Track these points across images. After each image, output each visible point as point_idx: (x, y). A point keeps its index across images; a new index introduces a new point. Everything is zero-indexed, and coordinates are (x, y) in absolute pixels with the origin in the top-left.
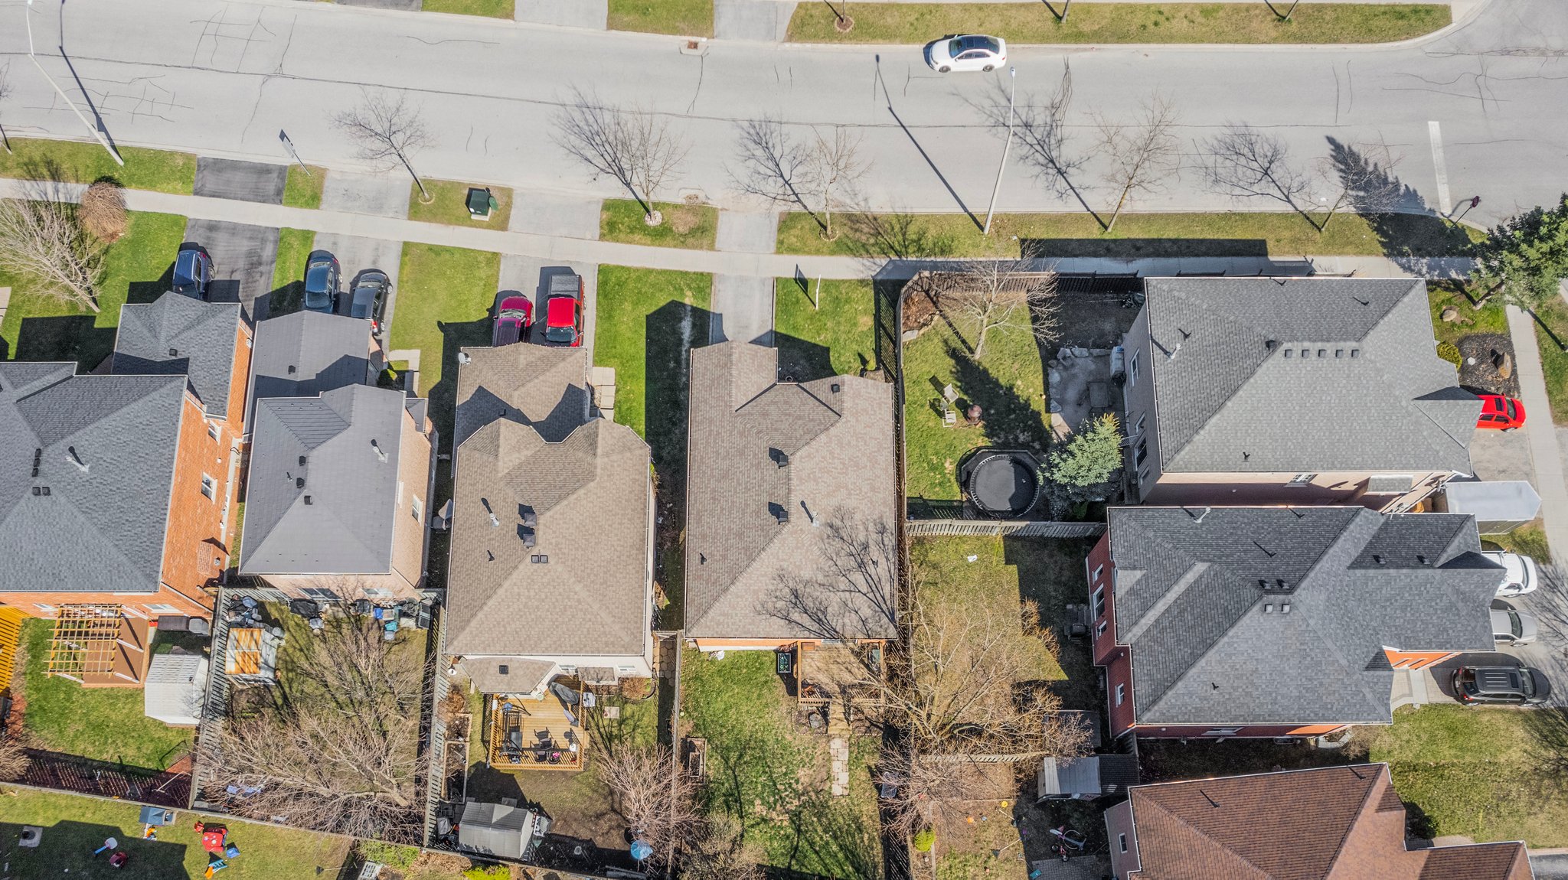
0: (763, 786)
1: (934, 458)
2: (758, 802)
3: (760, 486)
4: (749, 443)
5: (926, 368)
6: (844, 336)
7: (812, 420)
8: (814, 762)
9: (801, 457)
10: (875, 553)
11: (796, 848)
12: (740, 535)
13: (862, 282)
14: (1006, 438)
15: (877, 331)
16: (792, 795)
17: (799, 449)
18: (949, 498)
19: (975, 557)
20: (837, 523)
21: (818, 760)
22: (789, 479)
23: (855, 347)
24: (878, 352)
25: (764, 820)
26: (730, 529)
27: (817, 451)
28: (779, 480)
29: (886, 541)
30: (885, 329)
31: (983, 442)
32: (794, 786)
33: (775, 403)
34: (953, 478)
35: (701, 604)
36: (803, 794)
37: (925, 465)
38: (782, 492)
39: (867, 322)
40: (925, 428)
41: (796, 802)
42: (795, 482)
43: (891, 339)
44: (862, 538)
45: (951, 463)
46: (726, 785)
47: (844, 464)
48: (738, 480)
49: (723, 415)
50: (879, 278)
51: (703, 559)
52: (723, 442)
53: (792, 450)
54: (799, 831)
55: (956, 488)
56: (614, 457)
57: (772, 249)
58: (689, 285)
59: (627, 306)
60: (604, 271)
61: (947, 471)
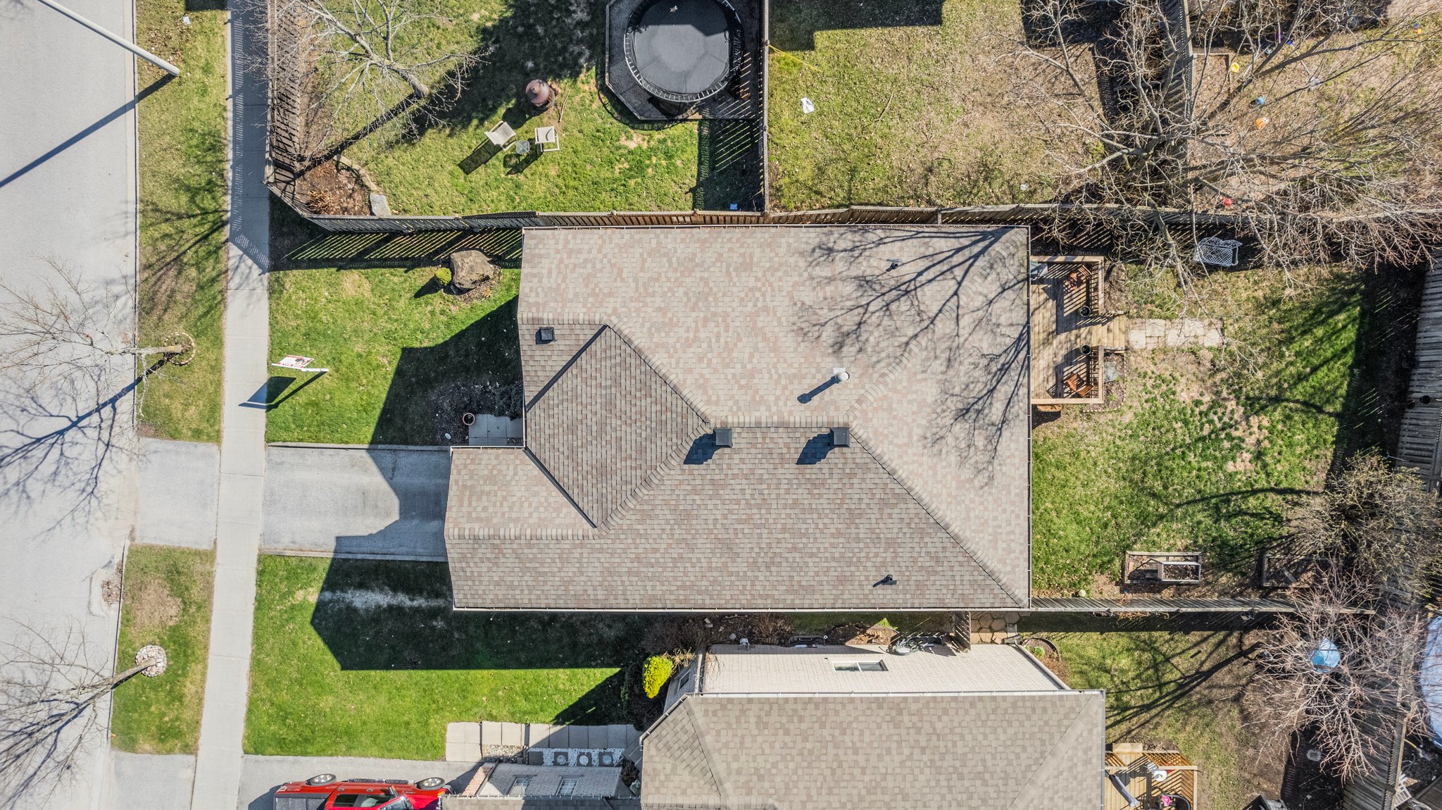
0: (1205, 458)
1: (617, 167)
2: (1230, 467)
3: (761, 481)
4: (666, 503)
5: (443, 179)
6: (382, 323)
7: (616, 382)
8: (1166, 375)
9: (708, 402)
10: (874, 264)
11: (1305, 403)
12: (853, 516)
13: (275, 291)
14: (580, 41)
15: (371, 265)
16: (1220, 411)
17: (690, 406)
18: (696, 142)
19: (804, 100)
20: (828, 335)
21: (1165, 369)
22: (758, 425)
23: (402, 304)
24: (410, 263)
25: (1259, 456)
26: (839, 534)
27: (690, 371)
28: (753, 445)
29: (842, 244)
30: (367, 251)
31: (587, 82)
32: (1204, 408)
33: (572, 449)
34: (658, 135)
35: (972, 583)
36: (1218, 393)
37: (632, 183)
38: (782, 438)
39: (353, 283)
40: (560, 182)
41: (1231, 405)
42: (763, 415)
43: (387, 240)
44: (849, 288)
45: (629, 138)
46: (1200, 517)
47: (706, 320)
48: (739, 521)
49: (601, 550)
50: (266, 261)
51: (887, 581)
52: (656, 551)
53: (693, 421)
54: (1277, 400)
55: (677, 130)
56: (720, 769)
57: (212, 448)
58: (284, 596)
59: (327, 702)
60: (257, 745)
61: (645, 145)
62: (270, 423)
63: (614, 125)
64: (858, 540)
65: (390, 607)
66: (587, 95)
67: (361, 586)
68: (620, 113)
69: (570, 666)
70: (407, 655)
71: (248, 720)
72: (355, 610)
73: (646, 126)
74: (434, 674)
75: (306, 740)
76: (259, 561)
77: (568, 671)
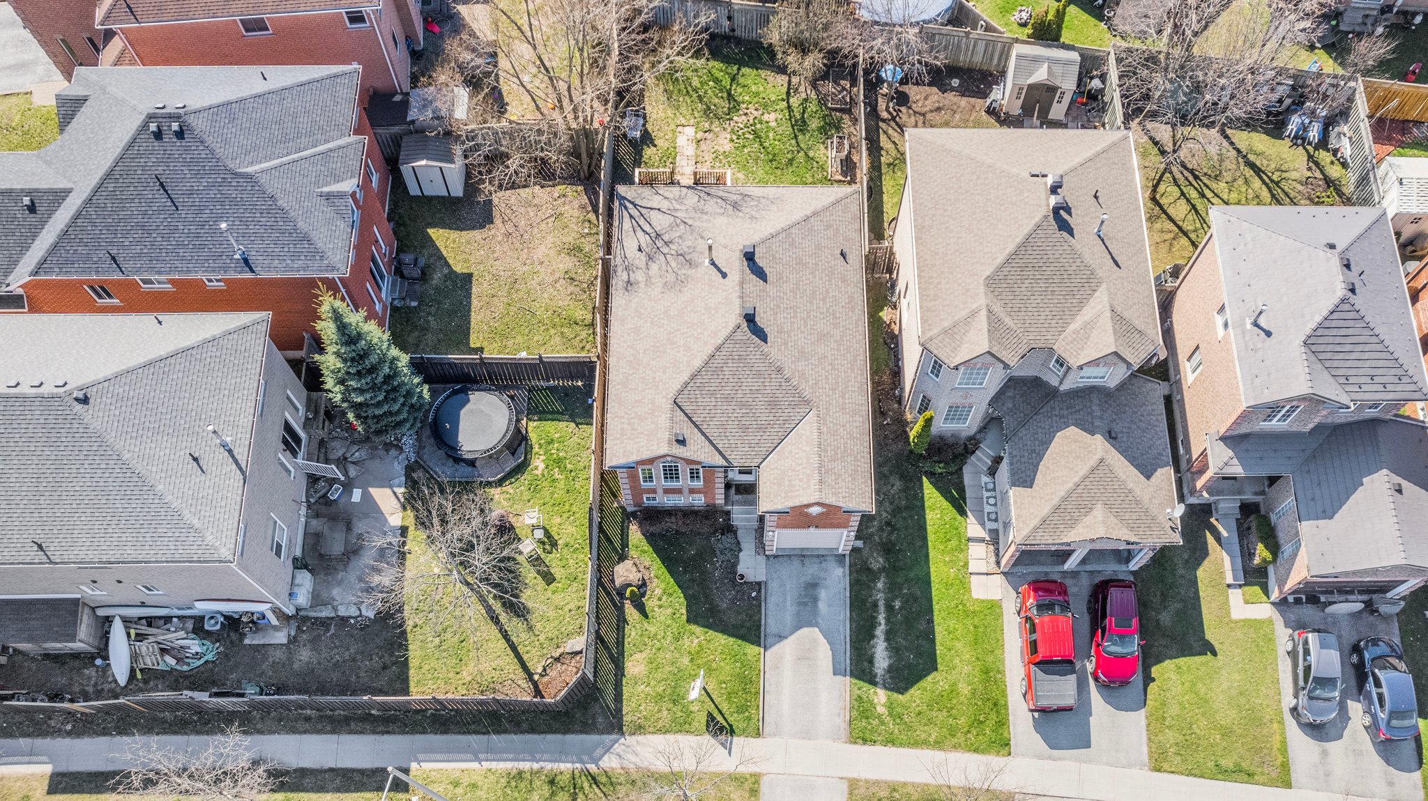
0: (767, 137)
1: (557, 476)
2: (773, 124)
7: (713, 394)
8: (713, 156)
9: (728, 324)
10: (639, 259)
12: (801, 263)
13: (639, 729)
15: (622, 653)
16: (737, 129)
17: (728, 338)
21: (709, 157)
22: (741, 300)
23: (652, 629)
24: (622, 621)
27: (706, 344)
31: (493, 494)
34: (536, 449)
37: (569, 467)
38: (750, 285)
39: (635, 666)
40: (565, 515)
44: (653, 267)
45: (536, 468)
46: (807, 139)
47: (672, 343)
50: (614, 735)
57: (765, 781)
58: (882, 723)
59: (964, 689)
60: (1003, 745)
61: (543, 457)
62: (744, 732)
63: (526, 478)
64: (816, 264)
65: (887, 639)
66: (502, 496)
67: (871, 661)
68: (517, 474)
69: (923, 509)
70: (922, 626)
71: (983, 752)
72: (890, 666)
73: (529, 457)
74: (936, 607)
75: (995, 704)
76: (855, 743)
77: (927, 512)
